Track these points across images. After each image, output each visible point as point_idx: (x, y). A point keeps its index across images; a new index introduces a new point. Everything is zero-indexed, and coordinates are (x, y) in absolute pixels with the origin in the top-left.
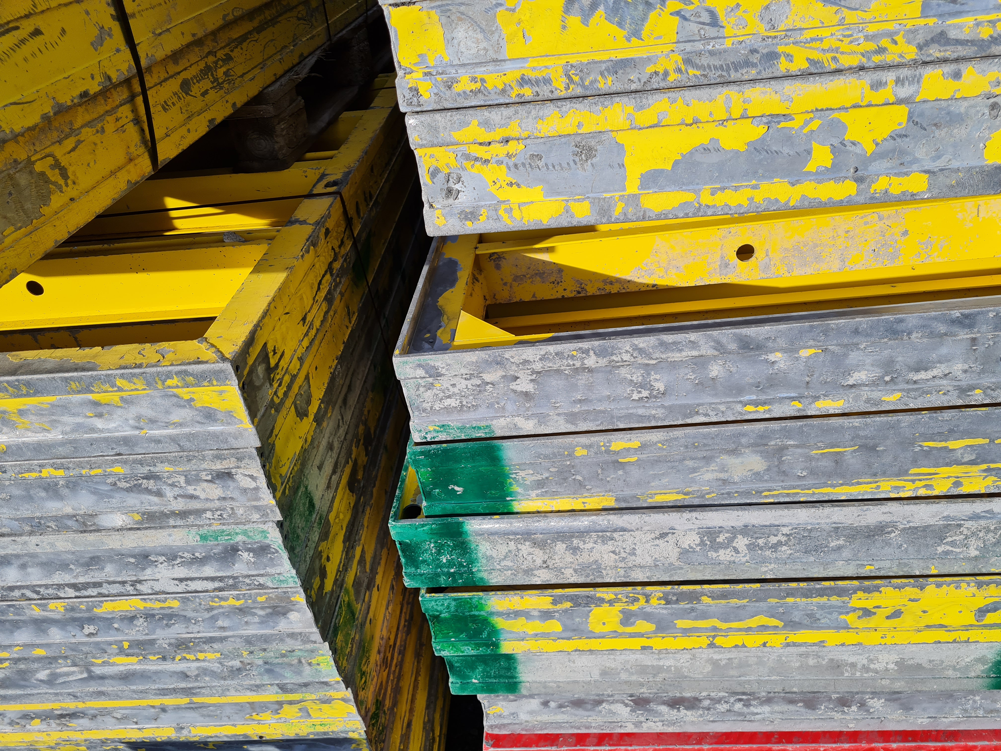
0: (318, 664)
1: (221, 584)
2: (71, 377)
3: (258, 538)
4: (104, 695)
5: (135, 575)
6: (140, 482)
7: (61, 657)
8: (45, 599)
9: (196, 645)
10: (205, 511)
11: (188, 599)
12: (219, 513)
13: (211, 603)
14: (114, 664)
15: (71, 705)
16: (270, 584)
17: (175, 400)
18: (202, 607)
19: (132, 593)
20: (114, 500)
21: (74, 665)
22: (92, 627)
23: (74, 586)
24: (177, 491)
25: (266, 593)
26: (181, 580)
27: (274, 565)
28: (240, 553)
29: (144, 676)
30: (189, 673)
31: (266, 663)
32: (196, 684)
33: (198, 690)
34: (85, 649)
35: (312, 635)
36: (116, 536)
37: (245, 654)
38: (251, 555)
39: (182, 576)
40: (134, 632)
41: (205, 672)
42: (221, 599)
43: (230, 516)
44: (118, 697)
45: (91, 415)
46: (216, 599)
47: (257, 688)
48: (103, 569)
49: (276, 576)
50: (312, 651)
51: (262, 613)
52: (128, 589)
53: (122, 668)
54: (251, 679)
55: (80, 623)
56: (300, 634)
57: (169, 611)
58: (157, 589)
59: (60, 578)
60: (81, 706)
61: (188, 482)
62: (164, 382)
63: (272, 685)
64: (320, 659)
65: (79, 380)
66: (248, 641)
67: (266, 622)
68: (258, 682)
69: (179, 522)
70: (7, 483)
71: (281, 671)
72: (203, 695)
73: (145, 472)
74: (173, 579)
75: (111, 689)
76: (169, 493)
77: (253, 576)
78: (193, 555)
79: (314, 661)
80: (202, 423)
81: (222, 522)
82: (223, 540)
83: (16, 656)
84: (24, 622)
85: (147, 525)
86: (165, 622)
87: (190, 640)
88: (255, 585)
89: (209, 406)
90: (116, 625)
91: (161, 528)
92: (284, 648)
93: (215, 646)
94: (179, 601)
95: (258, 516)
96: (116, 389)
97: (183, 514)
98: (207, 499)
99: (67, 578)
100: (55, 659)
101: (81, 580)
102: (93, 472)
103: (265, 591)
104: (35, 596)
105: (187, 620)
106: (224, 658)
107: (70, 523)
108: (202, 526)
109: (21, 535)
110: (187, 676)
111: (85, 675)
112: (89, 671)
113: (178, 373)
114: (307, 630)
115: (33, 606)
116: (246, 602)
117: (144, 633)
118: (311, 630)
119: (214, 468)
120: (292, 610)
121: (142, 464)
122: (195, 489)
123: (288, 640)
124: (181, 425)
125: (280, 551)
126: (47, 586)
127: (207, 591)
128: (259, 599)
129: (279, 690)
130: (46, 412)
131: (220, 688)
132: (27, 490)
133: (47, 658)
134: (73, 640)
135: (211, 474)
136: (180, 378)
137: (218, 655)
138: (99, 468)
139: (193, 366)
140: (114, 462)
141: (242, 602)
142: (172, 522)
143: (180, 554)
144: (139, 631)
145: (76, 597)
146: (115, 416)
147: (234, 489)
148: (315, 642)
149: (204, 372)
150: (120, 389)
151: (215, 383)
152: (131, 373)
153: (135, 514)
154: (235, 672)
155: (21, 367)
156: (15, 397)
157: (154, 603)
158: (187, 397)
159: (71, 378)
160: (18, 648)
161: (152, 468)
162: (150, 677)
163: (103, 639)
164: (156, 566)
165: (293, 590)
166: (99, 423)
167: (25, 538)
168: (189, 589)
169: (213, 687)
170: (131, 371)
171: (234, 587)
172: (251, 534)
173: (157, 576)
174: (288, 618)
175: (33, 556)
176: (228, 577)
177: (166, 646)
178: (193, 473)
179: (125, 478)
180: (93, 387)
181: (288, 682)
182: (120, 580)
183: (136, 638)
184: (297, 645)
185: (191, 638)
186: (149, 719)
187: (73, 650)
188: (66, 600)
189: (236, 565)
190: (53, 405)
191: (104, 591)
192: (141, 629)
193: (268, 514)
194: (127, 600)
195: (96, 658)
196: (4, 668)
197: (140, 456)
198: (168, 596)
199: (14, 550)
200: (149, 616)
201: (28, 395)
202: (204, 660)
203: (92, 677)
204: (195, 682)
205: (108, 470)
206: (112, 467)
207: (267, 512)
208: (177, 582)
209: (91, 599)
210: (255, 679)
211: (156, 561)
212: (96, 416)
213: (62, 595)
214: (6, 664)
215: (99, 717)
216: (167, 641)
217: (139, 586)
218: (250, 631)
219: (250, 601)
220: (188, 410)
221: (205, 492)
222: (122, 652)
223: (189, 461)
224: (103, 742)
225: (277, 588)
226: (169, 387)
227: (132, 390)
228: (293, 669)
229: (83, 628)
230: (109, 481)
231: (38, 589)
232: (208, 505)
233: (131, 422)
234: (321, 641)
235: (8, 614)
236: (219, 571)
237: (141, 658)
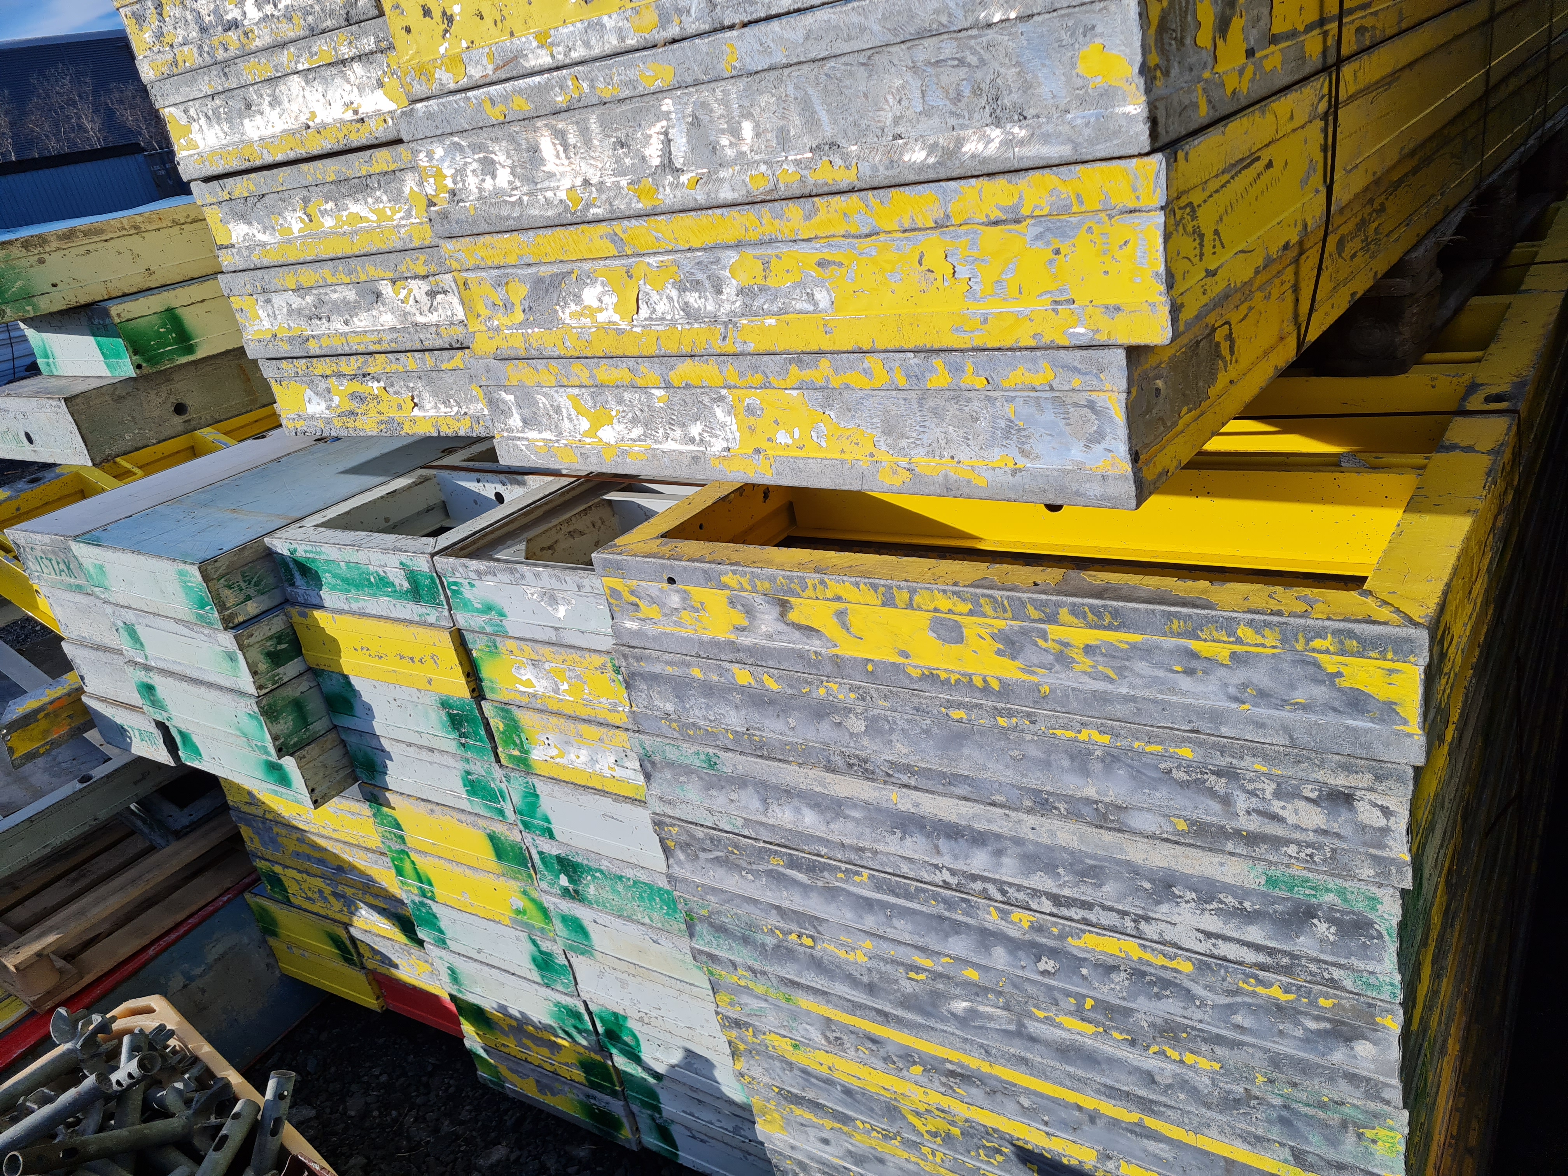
0: (1374, 1142)
1: (1269, 960)
2: (1176, 613)
3: (1360, 906)
4: (1027, 1065)
5: (1143, 908)
6: (1206, 777)
7: (993, 991)
8: (1009, 904)
9: (1190, 1039)
10: (1288, 842)
11: (1208, 966)
12: (1309, 851)
13: (1241, 984)
14: (1059, 1026)
15: (975, 1062)
16: (1348, 984)
17: (1311, 670)
18: (1225, 984)
19: (1129, 932)
20: (1157, 794)
21: (1007, 1008)
22: (1051, 963)
23: (1055, 899)
24: (1254, 803)
25: (1336, 996)
26: (1209, 935)
27: (1365, 957)
28: (1315, 921)
29: (1090, 1059)
30: (1158, 1078)
31: (1285, 1106)
32: (1163, 1099)
33: (1162, 1109)
34: (1031, 990)
35: (1386, 1090)
36: (1143, 845)
37: (1260, 1079)
38: (1333, 929)
39: (1211, 929)
40: (1105, 989)
41: (1184, 1084)
42: (1260, 982)
43: (1325, 860)
44: (1043, 1074)
45: (1179, 669)
46: (1252, 981)
47: (1256, 1141)
48: (1101, 886)
49: (1365, 974)
50: (1375, 1115)
51: (1313, 1025)
52: (1126, 925)
53: (1066, 1035)
54: (1251, 1123)
55: (1038, 951)
56: (1368, 1080)
57: (1168, 975)
58: (1168, 937)
59: (1041, 881)
60: (985, 1068)
61: (1277, 795)
62: (1308, 641)
63: (1281, 1144)
64: (1382, 1133)
65: (1188, 618)
66: (1275, 1061)
67: (1314, 1042)
68: (1260, 1132)
69: (1242, 849)
70: (1028, 737)
71: (1304, 1129)
72: (1167, 1119)
73: (1223, 764)
74: (1198, 930)
75: (1040, 1060)
76: (1242, 803)
77: (1325, 962)
78: (1241, 903)
79: (1369, 1133)
80: (1340, 712)
81: (1308, 866)
82: (1301, 893)
83: (940, 969)
84: (968, 926)
85: (1191, 841)
86: (1155, 989)
87: (1185, 1028)
88: (1323, 978)
89: (1363, 688)
90: (1084, 971)
91: (1210, 850)
92: (1328, 1093)
93: (1220, 1051)
94: (1193, 964)
95: (1372, 873)
96: (1233, 639)
97: (1252, 839)
98: (1297, 827)
99: (1048, 884)
100: (986, 990)
101: (1067, 892)
102: (1149, 748)
103: (1336, 992)
104: (999, 897)
105: (1189, 996)
106: (1222, 1075)
107: (1086, 811)
108: (1276, 864)
109: (1016, 810)
110: (1154, 1082)
111: (1012, 1028)
112: (1021, 1024)
113: (1336, 633)
114: (1381, 1078)
115: (992, 909)
116: (1298, 999)
117: (1120, 995)
118: (1387, 1080)
119: (1331, 781)
120: (1365, 1038)
121: (1222, 753)
122: (1283, 808)
123: (1343, 1084)
124: (1304, 707)
125: (1386, 937)
126: (1019, 888)
127: (1241, 963)
128: (1322, 1002)
129: (1291, 1159)
130: (1120, 654)
131: (1196, 1119)
132: (1048, 753)
133: (976, 985)
134: (1020, 973)
135: (1320, 791)
136: (1337, 640)
137: (1216, 1066)
138: (1160, 744)
139: (1365, 626)
140: (1184, 740)
141: (1291, 997)
142: (1230, 846)
143: (1221, 896)
144: (1113, 989)
145: (1051, 914)
146: (1212, 677)
147: (1346, 821)
148: (1388, 1103)
149: (1379, 637)
150: (1239, 641)
151: (1390, 655)
152: (1265, 621)
153: (1182, 820)
154: (1230, 1103)
155: (1106, 590)
156: (1091, 627)
157: (1157, 956)
158: (1332, 669)
159: (1177, 616)
160: (948, 959)
161: (1234, 761)
162: (1099, 1063)
163: (1061, 985)
164: (1178, 903)
165: (1385, 1005)
166: (1185, 682)
167: (1022, 815)
168: (1216, 952)
169: (1189, 1112)
170: (1266, 617)
171: (1287, 971)
172: (1353, 897)
173: (1175, 919)
174: (1352, 1049)
175: (1018, 841)
176: (1285, 953)
177: (1146, 1025)
178: (1293, 782)
179: (1188, 767)
180: (1202, 631)
181: (1311, 1150)
182: (1120, 908)
183: (1107, 999)
184: (1354, 1096)
185: (1188, 1026)
186: (1066, 1124)
187: (1015, 986)
188: (1038, 915)
189: (1302, 938)
190: (1133, 646)
191: (1092, 917)
192: (1118, 988)
193: (1390, 873)
194: (1119, 939)
195: (1038, 1009)
196: (917, 981)
197: (1226, 740)
198: (1181, 952)
199: (1001, 827)
200: (1138, 973)
201: (1109, 628)
202: (1190, 1067)
203: (1020, 1034)
204: (1161, 1094)
205: (1171, 750)
206: (1179, 747)
207: (1390, 871)
208: (1201, 936)
209: (1070, 923)
210: (1257, 1126)
211: (1180, 897)
212: (1184, 672)
213: (1034, 906)
214: (922, 977)
215: (999, 1095)
216: (1149, 1019)
217: (1143, 925)
218: (1284, 1047)
219: (1304, 1000)
220: (1324, 689)
221: (1297, 814)
222: (1079, 1013)
223: (1297, 762)
224: (988, 1133)
225: (1357, 994)
226: (1314, 650)
227: (1256, 645)
228: (1326, 1132)
229: (1040, 960)
230: (1163, 766)
231: (1006, 888)
232: (1296, 835)
233: (1232, 690)
234: (1401, 1104)
235: (956, 909)
236: (1271, 938)
237: (1101, 1029)
